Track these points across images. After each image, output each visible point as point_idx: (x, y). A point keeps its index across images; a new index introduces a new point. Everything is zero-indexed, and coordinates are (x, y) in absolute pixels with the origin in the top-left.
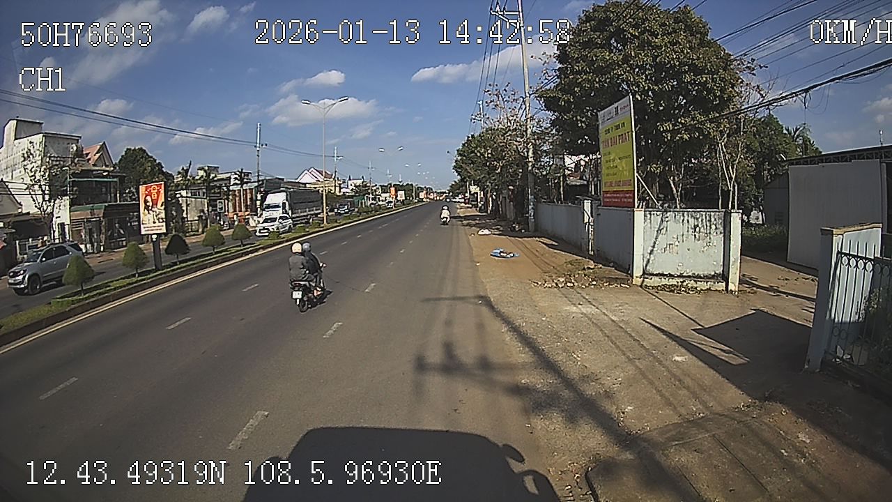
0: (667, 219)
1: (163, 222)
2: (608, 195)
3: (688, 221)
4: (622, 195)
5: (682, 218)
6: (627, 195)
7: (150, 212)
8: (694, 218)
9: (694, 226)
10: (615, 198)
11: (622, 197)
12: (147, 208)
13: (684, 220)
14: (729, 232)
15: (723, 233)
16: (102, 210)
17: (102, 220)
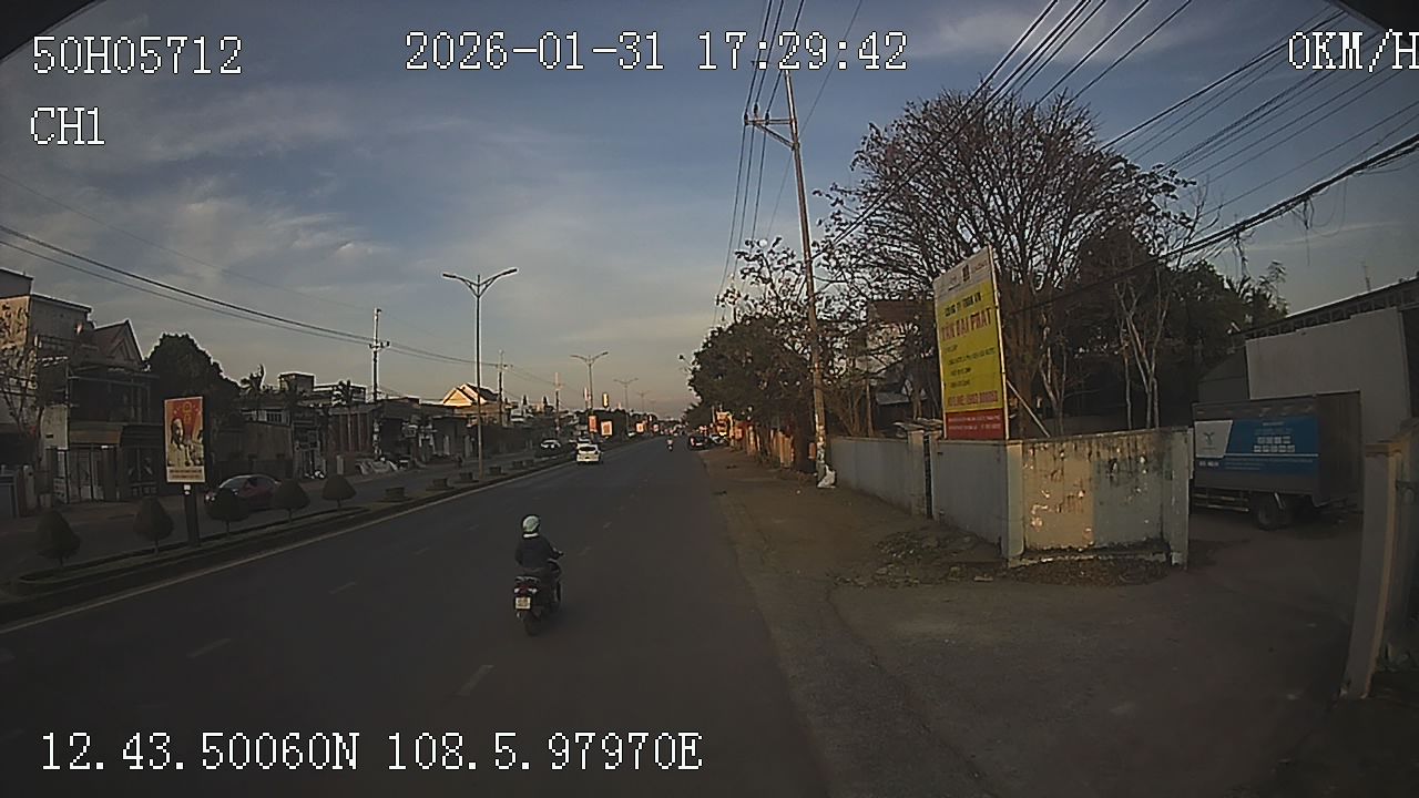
0: (1062, 455)
1: (201, 465)
2: (955, 420)
3: (1098, 453)
4: (980, 419)
5: (1087, 450)
6: (990, 418)
7: (182, 446)
8: (1109, 449)
9: (1110, 461)
10: (967, 423)
11: (981, 422)
12: (175, 438)
13: (1090, 454)
14: (1169, 466)
15: (1158, 468)
16: (119, 433)
17: (119, 450)
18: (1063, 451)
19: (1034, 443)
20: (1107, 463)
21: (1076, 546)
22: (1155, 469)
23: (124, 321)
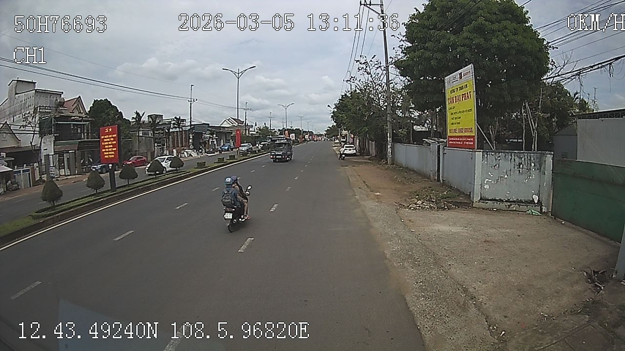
2: (453, 139)
3: (515, 160)
4: (464, 139)
5: (510, 157)
6: (468, 139)
8: (519, 158)
10: (458, 141)
13: (511, 159)
14: (544, 168)
15: (540, 169)
16: (77, 145)
17: (77, 152)
18: (499, 157)
19: (487, 152)
20: (518, 164)
21: (503, 199)
22: (538, 169)
23: (78, 97)
